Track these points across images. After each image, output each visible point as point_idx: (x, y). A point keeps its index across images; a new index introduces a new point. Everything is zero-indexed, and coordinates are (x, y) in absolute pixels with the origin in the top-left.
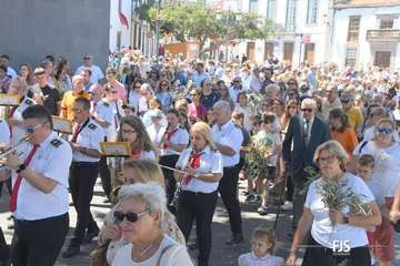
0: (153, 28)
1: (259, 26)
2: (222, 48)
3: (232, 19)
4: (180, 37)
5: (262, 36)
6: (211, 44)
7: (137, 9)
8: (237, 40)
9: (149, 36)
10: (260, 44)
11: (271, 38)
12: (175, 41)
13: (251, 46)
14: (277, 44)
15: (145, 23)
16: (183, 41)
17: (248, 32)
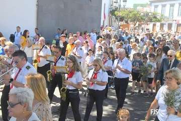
0: (116, 18)
1: (158, 17)
2: (143, 26)
3: (147, 14)
4: (127, 22)
5: (159, 21)
6: (139, 24)
7: (110, 11)
8: (149, 23)
9: (115, 21)
10: (158, 24)
11: (163, 22)
12: (125, 23)
13: (154, 25)
14: (165, 24)
15: (113, 17)
16: (128, 23)
17: (154, 20)
